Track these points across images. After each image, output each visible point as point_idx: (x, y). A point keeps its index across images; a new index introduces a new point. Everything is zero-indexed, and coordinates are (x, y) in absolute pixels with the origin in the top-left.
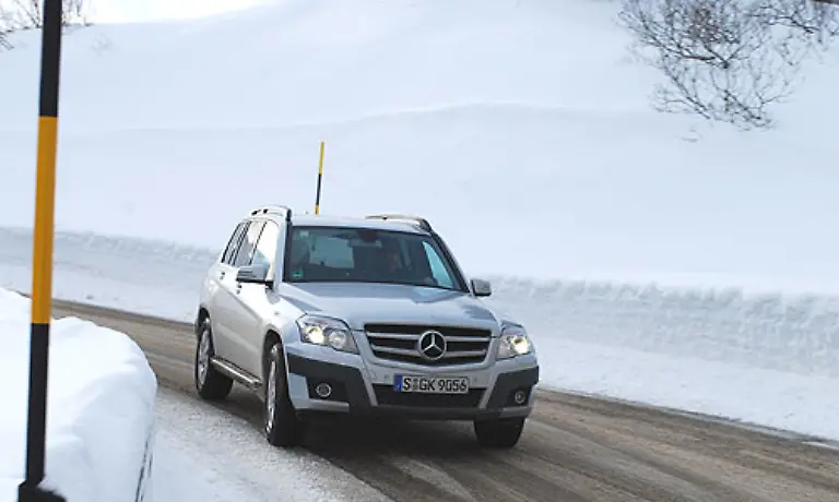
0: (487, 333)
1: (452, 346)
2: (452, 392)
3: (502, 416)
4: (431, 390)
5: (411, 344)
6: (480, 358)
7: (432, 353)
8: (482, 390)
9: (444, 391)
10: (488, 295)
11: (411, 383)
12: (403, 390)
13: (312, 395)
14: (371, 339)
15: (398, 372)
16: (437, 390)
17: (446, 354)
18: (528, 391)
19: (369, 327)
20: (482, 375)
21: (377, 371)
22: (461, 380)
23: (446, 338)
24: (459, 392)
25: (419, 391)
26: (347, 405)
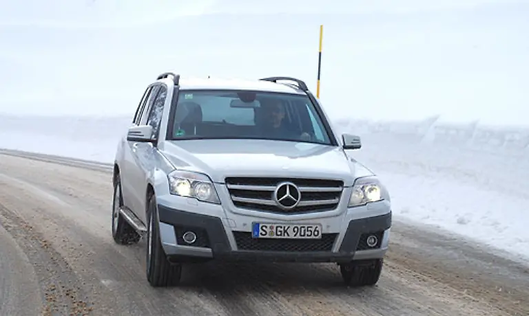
0: (339, 183)
1: (306, 196)
2: (306, 237)
3: (354, 258)
4: (286, 237)
5: (268, 195)
6: (334, 206)
7: (288, 202)
8: (335, 235)
9: (298, 237)
10: (359, 147)
11: (268, 230)
12: (260, 236)
13: (180, 241)
14: (231, 191)
15: (257, 220)
16: (292, 236)
17: (300, 203)
18: (380, 235)
19: (230, 180)
20: (335, 222)
21: (237, 220)
22: (314, 227)
23: (300, 189)
24: (313, 237)
25: (275, 237)
26: (209, 250)
